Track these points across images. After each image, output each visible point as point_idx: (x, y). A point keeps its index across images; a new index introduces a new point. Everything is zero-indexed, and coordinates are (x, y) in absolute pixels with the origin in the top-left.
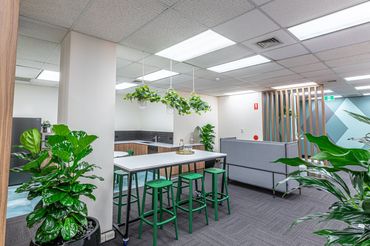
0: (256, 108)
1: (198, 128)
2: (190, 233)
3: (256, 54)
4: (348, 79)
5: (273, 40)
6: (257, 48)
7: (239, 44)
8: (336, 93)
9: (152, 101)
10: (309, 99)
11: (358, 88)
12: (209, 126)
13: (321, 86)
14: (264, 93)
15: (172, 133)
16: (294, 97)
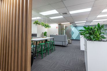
0: (57, 28)
1: (43, 33)
2: (48, 54)
3: (61, 15)
4: (75, 22)
5: (66, 13)
6: (62, 15)
7: (59, 13)
8: (73, 25)
9: (39, 24)
10: (67, 26)
11: (77, 24)
12: (46, 32)
13: (71, 23)
14: (59, 24)
15: (36, 34)
16: (64, 26)
